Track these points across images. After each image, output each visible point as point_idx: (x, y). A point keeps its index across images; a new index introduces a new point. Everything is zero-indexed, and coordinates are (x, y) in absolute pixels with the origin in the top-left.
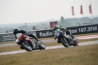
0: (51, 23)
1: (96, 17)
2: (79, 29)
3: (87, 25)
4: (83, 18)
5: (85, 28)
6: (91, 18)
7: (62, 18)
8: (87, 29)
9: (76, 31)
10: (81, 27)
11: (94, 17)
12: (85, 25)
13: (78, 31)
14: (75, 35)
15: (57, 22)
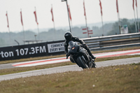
1: (44, 31)
2: (17, 50)
3: (31, 43)
5: (27, 49)
6: (37, 32)
8: (30, 51)
9: (11, 53)
10: (19, 47)
11: (40, 31)
12: (27, 43)
13: (15, 53)
14: (10, 61)
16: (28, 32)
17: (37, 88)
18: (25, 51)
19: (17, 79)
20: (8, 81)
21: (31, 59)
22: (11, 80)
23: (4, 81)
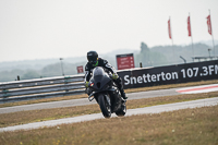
0: (118, 57)
2: (183, 71)
3: (202, 60)
4: (192, 47)
5: (197, 69)
6: (211, 45)
7: (144, 46)
8: (201, 71)
9: (175, 75)
10: (186, 66)
13: (180, 74)
14: (174, 85)
15: (132, 55)
16: (199, 45)
18: (194, 71)
19: (183, 111)
20: (170, 113)
21: (203, 82)
22: (174, 112)
23: (165, 113)
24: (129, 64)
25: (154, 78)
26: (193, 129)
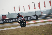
9: (16, 20)
14: (16, 22)
15: (6, 15)
16: (22, 13)
17: (25, 31)
20: (15, 29)
23: (14, 29)
24: (5, 17)
25: (11, 21)
26: (21, 33)
